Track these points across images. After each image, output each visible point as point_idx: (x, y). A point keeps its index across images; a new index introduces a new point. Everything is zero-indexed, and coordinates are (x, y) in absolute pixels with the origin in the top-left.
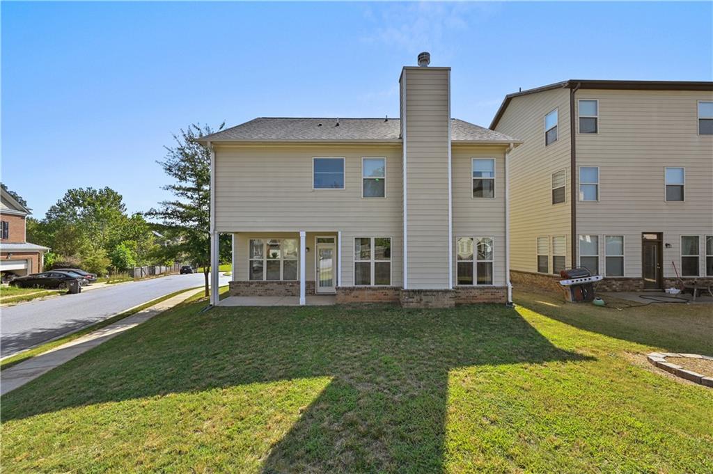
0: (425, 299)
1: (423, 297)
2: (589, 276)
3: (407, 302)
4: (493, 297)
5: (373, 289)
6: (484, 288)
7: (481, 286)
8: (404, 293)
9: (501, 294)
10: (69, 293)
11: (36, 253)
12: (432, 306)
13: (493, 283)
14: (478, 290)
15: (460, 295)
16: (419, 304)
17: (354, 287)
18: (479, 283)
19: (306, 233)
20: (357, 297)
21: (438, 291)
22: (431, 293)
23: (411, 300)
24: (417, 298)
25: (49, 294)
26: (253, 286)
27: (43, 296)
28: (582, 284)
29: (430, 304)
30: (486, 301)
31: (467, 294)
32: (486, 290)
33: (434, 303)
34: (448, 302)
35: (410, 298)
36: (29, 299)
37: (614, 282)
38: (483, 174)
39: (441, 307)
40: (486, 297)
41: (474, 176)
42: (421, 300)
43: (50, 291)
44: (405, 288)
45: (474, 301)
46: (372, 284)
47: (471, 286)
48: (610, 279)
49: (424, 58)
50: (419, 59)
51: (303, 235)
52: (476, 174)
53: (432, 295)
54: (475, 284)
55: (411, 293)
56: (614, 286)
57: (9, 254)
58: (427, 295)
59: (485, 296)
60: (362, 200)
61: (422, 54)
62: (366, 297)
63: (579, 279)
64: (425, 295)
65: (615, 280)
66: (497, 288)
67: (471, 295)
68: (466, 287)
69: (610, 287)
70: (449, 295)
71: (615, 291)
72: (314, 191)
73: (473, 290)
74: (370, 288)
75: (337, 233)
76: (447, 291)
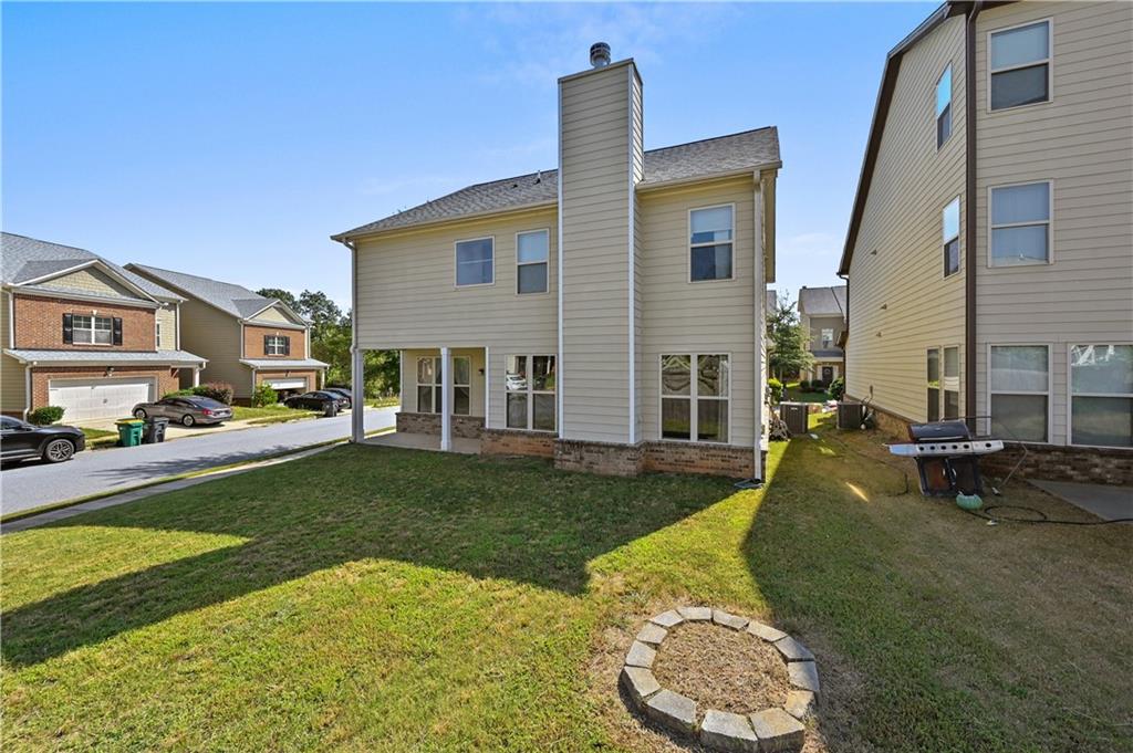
0: (588, 457)
1: (585, 454)
2: (965, 439)
3: (561, 460)
4: (725, 464)
5: (530, 435)
6: (707, 448)
7: (703, 443)
8: (556, 445)
9: (742, 461)
10: (325, 416)
11: (313, 370)
12: (598, 470)
13: (729, 439)
14: (697, 451)
15: (663, 455)
16: (578, 465)
17: (503, 431)
18: (701, 437)
19: (449, 349)
20: (508, 445)
21: (608, 446)
22: (597, 449)
23: (566, 457)
24: (575, 455)
25: (305, 416)
26: (420, 420)
27: (298, 418)
28: (946, 456)
29: (596, 467)
30: (712, 472)
31: (677, 457)
32: (712, 452)
33: (603, 466)
34: (625, 466)
35: (566, 453)
36: (284, 421)
37: (1097, 460)
38: (716, 236)
39: (613, 473)
40: (712, 465)
41: (693, 242)
42: (582, 458)
43: (309, 413)
44: (561, 437)
45: (687, 470)
46: (530, 428)
47: (687, 441)
48: (1083, 451)
49: (599, 51)
50: (592, 54)
51: (444, 352)
52: (697, 237)
53: (599, 452)
54: (694, 439)
55: (567, 446)
56: (1097, 470)
57: (288, 371)
58: (592, 452)
59: (709, 463)
60: (516, 299)
61: (598, 45)
62: (519, 447)
63: (949, 445)
64: (587, 451)
65: (1101, 454)
66: (735, 450)
67: (683, 457)
68: (675, 445)
69: (1085, 470)
70: (626, 454)
71: (1102, 482)
72: (456, 290)
73: (687, 450)
74: (524, 433)
75: (484, 349)
76: (622, 448)
